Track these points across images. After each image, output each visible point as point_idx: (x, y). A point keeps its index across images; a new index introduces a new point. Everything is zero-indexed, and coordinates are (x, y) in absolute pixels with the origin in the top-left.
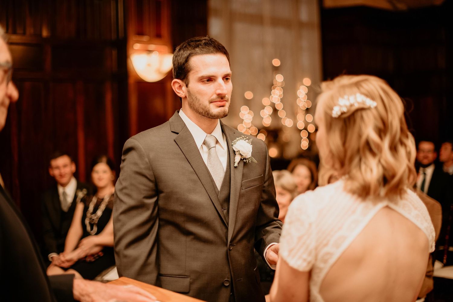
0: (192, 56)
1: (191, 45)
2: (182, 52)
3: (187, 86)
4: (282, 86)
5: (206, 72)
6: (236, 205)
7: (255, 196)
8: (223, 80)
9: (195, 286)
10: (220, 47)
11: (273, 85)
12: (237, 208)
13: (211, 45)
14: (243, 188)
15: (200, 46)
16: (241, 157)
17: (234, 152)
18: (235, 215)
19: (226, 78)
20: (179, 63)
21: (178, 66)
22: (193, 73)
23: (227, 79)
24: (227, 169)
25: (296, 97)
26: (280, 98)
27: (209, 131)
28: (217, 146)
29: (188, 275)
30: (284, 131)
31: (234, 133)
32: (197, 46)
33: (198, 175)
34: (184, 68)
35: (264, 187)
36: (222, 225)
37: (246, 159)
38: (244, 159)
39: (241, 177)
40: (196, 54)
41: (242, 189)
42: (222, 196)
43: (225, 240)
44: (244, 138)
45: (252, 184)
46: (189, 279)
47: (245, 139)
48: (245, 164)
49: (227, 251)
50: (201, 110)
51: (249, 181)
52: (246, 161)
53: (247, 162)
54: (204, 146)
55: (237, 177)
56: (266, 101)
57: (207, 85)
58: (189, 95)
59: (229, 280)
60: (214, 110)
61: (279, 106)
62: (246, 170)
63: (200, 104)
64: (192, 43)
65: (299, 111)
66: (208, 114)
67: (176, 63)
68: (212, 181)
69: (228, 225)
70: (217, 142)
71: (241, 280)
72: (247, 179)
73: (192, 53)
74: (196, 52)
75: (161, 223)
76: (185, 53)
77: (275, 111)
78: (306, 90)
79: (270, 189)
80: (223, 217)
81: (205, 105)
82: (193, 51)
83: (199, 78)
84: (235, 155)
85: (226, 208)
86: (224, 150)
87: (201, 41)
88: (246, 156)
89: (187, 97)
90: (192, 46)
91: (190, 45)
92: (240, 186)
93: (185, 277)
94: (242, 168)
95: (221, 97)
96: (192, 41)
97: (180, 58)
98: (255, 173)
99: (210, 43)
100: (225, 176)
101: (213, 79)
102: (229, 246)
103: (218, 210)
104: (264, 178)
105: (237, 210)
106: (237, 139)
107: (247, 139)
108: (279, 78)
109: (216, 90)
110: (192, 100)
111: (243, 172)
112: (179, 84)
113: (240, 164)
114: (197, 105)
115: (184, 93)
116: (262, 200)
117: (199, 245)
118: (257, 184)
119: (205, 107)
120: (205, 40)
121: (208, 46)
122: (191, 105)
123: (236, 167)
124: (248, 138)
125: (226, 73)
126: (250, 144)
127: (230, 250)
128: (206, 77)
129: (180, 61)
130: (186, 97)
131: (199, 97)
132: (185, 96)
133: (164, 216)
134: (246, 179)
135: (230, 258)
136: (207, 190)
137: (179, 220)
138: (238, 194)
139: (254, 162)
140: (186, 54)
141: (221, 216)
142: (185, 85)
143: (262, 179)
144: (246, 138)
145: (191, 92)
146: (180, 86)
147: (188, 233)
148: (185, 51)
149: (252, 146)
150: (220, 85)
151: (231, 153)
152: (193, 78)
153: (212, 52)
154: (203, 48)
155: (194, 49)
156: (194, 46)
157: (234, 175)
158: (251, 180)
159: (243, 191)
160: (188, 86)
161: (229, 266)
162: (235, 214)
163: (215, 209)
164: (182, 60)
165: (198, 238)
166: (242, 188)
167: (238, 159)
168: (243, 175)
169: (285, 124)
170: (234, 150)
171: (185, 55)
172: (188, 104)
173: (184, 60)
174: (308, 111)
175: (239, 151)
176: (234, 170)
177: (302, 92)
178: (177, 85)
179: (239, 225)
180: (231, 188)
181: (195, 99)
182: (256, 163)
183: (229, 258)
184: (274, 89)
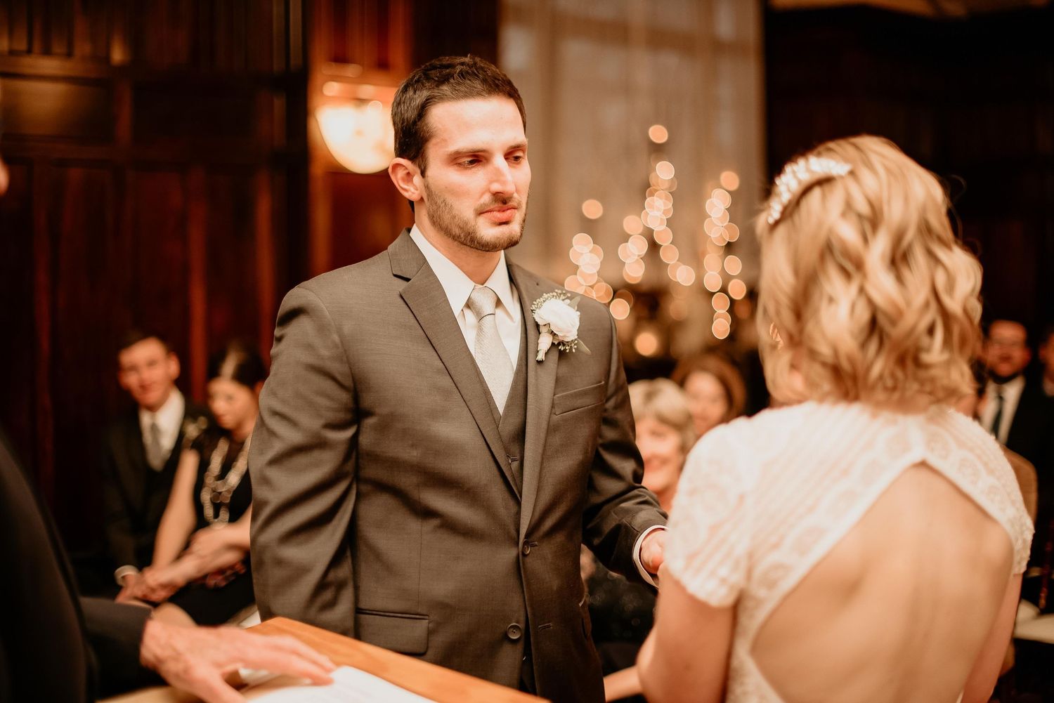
0: (435, 104)
1: (433, 76)
2: (411, 93)
3: (423, 173)
4: (670, 188)
5: (464, 143)
6: (540, 451)
7: (583, 432)
8: (506, 159)
9: (440, 640)
10: (499, 80)
11: (649, 186)
12: (543, 459)
13: (477, 76)
14: (558, 411)
15: (452, 81)
16: (553, 338)
17: (537, 326)
18: (537, 474)
19: (512, 155)
20: (403, 119)
21: (402, 128)
22: (436, 144)
23: (517, 158)
24: (519, 365)
25: (702, 216)
26: (665, 218)
27: (481, 279)
28: (499, 312)
29: (425, 613)
30: (674, 295)
31: (538, 284)
32: (444, 80)
33: (455, 379)
34: (416, 132)
35: (606, 410)
36: (507, 495)
37: (564, 345)
38: (559, 344)
39: (553, 385)
40: (442, 98)
41: (555, 414)
42: (509, 427)
43: (513, 532)
44: (560, 294)
45: (579, 402)
46: (427, 621)
47: (564, 298)
48: (562, 355)
49: (518, 557)
50: (456, 231)
51: (571, 395)
52: (566, 349)
53: (568, 351)
54: (467, 312)
55: (543, 385)
56: (631, 224)
57: (469, 172)
58: (428, 195)
59: (522, 626)
60: (487, 231)
61: (664, 237)
62: (564, 369)
63: (454, 217)
64: (433, 72)
65: (709, 248)
66: (472, 240)
67: (397, 119)
68: (486, 393)
69: (521, 497)
70: (499, 303)
71: (549, 627)
72: (567, 390)
73: (434, 97)
74: (443, 95)
75: (364, 488)
76: (417, 96)
77: (654, 247)
78: (728, 200)
79: (619, 416)
80: (510, 479)
81: (465, 219)
82: (436, 92)
83: (451, 155)
84: (540, 333)
85: (518, 457)
86: (514, 322)
87: (452, 66)
88: (565, 336)
89: (425, 199)
90: (433, 79)
91: (428, 78)
92: (550, 407)
93: (418, 617)
94: (556, 365)
95: (502, 200)
96: (434, 68)
97: (406, 108)
98: (586, 377)
99: (473, 72)
100: (515, 382)
101: (481, 156)
102: (523, 547)
103: (499, 461)
104: (607, 390)
105: (542, 463)
106: (545, 295)
107: (568, 298)
108: (664, 171)
109: (491, 182)
110: (435, 207)
111: (557, 373)
112: (406, 168)
113: (550, 356)
114: (446, 219)
115: (417, 190)
116: (600, 441)
117: (452, 543)
118: (589, 401)
119: (466, 223)
120: (462, 64)
121: (470, 80)
122: (435, 219)
123: (540, 362)
124: (569, 295)
125: (513, 143)
126: (574, 308)
127: (524, 555)
128: (466, 153)
129: (405, 117)
130: (422, 199)
131: (451, 200)
132: (419, 198)
133: (371, 471)
134: (563, 391)
135: (525, 572)
136: (473, 412)
137: (407, 481)
138: (544, 425)
139: (582, 352)
140: (420, 97)
141: (507, 475)
142: (419, 171)
143: (602, 391)
144: (564, 294)
145: (433, 188)
146: (408, 174)
147: (427, 513)
148: (417, 92)
149: (579, 313)
150: (498, 172)
151: (530, 329)
152: (435, 154)
153: (479, 94)
154: (459, 84)
155: (437, 86)
156: (436, 79)
157: (536, 380)
158: (575, 393)
159: (555, 418)
160: (426, 175)
161: (523, 592)
162: (537, 470)
163: (490, 458)
164: (411, 114)
165: (450, 526)
166: (553, 411)
167: (545, 342)
168: (557, 381)
169: (676, 278)
170: (536, 323)
171: (417, 102)
172: (427, 215)
173: (416, 112)
174: (729, 248)
175: (549, 324)
176: (536, 369)
177: (717, 205)
178: (401, 173)
179: (546, 497)
180: (528, 410)
181: (443, 204)
182: (587, 355)
183: (523, 576)
184: (652, 195)
